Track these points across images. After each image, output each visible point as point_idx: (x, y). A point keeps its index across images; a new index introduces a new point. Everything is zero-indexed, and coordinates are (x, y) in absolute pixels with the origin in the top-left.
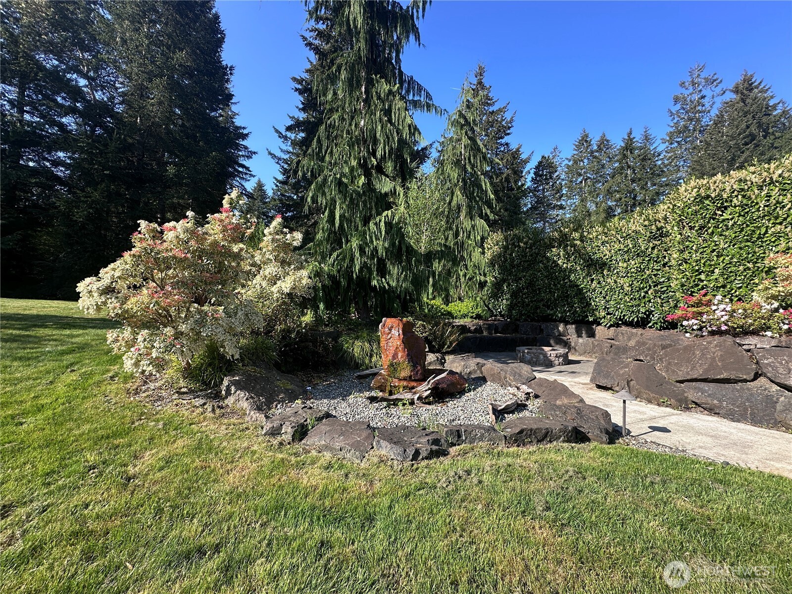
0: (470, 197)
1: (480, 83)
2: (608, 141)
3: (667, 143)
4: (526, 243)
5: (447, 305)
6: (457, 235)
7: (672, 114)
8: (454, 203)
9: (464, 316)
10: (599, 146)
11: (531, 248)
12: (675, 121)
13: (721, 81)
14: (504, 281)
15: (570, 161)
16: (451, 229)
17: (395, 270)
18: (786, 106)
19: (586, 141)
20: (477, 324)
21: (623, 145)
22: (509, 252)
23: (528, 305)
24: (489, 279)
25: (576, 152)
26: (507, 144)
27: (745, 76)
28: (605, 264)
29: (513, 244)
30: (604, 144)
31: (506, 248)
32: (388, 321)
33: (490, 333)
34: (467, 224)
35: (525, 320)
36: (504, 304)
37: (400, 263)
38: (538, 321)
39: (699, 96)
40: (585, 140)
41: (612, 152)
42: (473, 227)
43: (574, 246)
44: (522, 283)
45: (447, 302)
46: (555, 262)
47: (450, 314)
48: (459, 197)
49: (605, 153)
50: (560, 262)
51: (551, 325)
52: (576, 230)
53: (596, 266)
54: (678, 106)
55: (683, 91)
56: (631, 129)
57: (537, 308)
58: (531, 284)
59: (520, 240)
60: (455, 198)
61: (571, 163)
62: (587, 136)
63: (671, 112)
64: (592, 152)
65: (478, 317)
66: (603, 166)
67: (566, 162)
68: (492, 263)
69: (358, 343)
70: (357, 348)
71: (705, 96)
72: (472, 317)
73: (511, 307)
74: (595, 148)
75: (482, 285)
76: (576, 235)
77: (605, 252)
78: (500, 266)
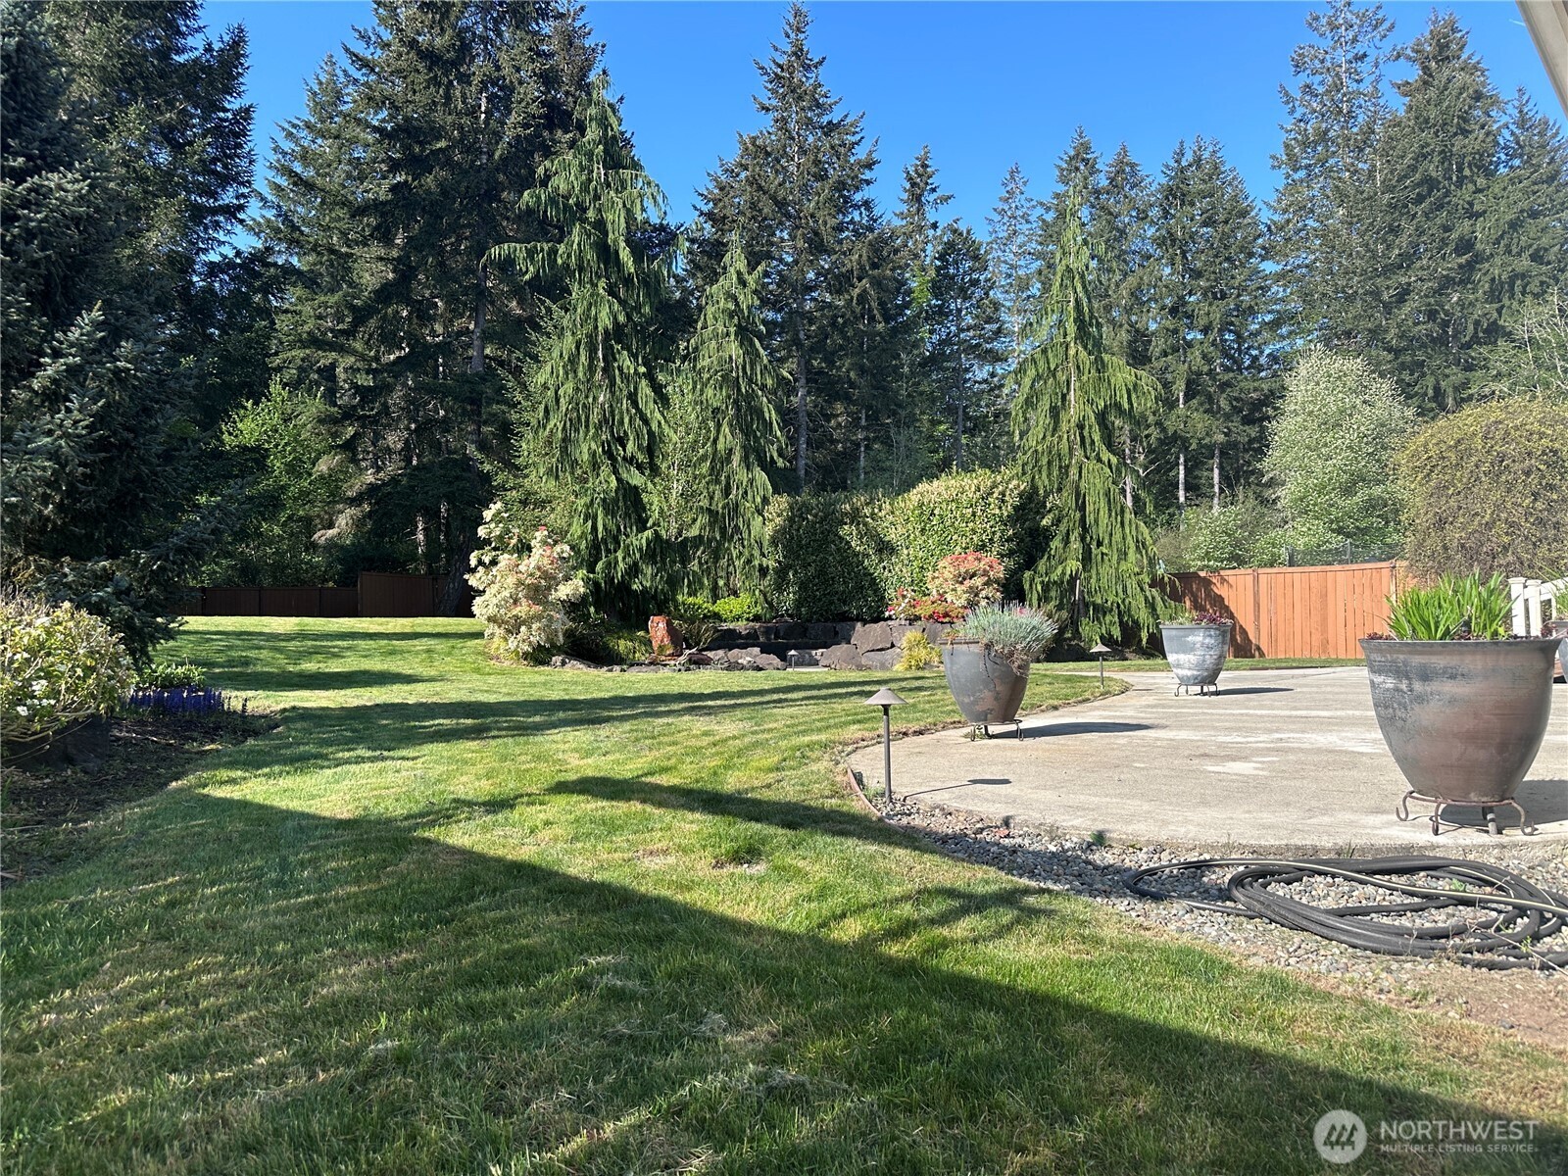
0: (747, 432)
1: (798, 53)
2: (1133, 165)
3: (1285, 169)
4: (815, 516)
5: (714, 603)
6: (727, 492)
7: (1289, 99)
8: (720, 446)
9: (738, 618)
10: (1112, 180)
11: (821, 523)
12: (1298, 115)
13: (1392, 26)
14: (790, 567)
15: (1048, 209)
16: (718, 482)
17: (649, 571)
18: (1525, 98)
19: (1086, 161)
20: (753, 628)
21: (1164, 181)
22: (795, 527)
23: (820, 600)
24: (772, 564)
25: (1061, 188)
26: (867, 204)
27: (1435, 22)
28: (893, 549)
29: (801, 516)
30: (1125, 173)
31: (791, 520)
32: (656, 619)
33: (769, 639)
34: (743, 476)
35: (818, 620)
36: (789, 599)
37: (655, 563)
38: (834, 620)
39: (1350, 56)
40: (1081, 159)
41: (1141, 196)
42: (751, 481)
43: (865, 524)
44: (812, 570)
45: (715, 597)
46: (848, 543)
47: (717, 616)
48: (728, 439)
49: (1126, 197)
50: (853, 544)
51: (846, 625)
52: (867, 504)
53: (885, 549)
54: (1303, 79)
55: (1315, 39)
56: (1182, 143)
57: (832, 603)
58: (822, 572)
59: (809, 511)
60: (721, 439)
61: (1050, 217)
62: (1087, 148)
63: (1287, 94)
64: (1097, 192)
65: (757, 618)
66: (1122, 232)
67: (1040, 211)
68: (774, 542)
69: (622, 642)
70: (623, 645)
71: (1365, 55)
72: (748, 619)
73: (799, 604)
74: (1104, 183)
75: (763, 571)
76: (867, 511)
77: (892, 536)
78: (784, 547)
